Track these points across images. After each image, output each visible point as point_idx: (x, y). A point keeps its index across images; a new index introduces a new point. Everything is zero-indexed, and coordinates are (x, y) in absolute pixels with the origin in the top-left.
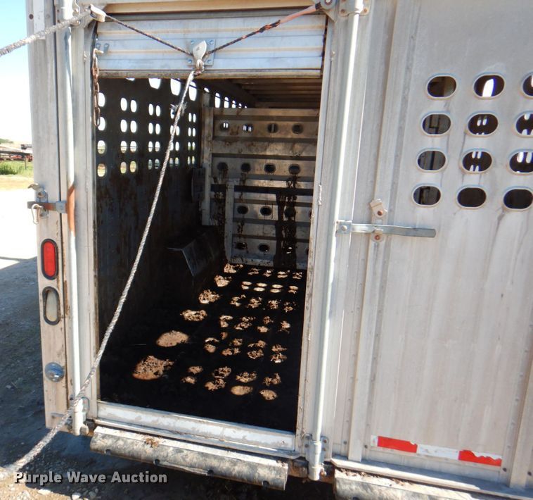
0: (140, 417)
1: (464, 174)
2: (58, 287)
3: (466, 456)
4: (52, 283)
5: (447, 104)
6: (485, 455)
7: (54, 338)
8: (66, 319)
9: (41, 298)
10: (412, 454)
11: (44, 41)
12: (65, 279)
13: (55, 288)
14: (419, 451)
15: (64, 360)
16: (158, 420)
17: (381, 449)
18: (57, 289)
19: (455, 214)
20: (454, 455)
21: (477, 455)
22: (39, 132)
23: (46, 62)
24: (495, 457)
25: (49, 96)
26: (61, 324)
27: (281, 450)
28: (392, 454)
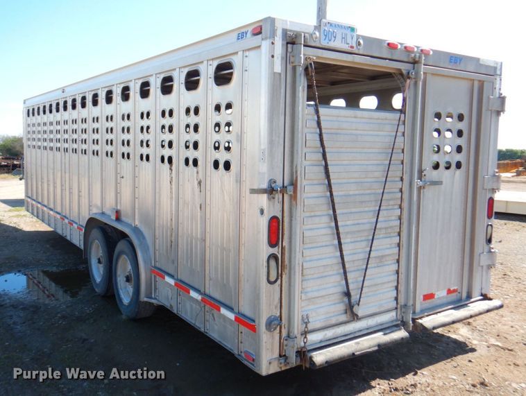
0: (326, 334)
2: (278, 252)
3: (449, 292)
4: (275, 250)
5: (439, 124)
6: (453, 288)
7: (274, 294)
8: (284, 276)
10: (434, 299)
11: (280, 74)
12: (284, 245)
13: (276, 253)
14: (436, 297)
15: (279, 311)
17: (424, 302)
18: (278, 254)
19: (444, 174)
20: (444, 293)
23: (280, 89)
24: (456, 288)
26: (279, 282)
27: (392, 321)
28: (429, 303)
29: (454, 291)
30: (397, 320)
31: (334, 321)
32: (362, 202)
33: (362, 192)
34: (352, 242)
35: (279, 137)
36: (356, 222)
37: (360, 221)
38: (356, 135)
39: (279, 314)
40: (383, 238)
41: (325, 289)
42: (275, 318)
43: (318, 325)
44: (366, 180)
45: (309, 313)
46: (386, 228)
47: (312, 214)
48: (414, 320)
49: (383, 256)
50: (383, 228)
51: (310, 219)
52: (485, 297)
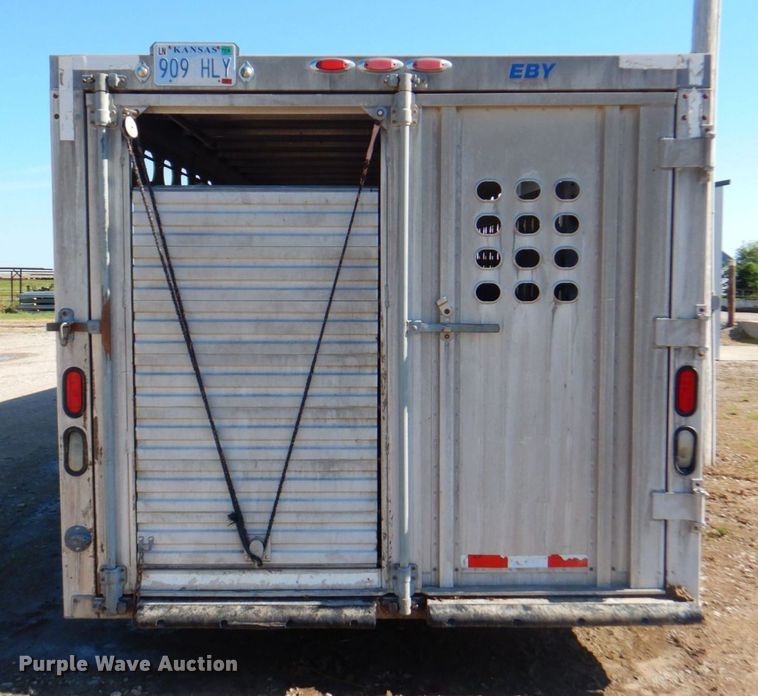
0: (194, 580)
1: (518, 270)
2: (85, 427)
3: (555, 561)
4: (77, 422)
5: (496, 206)
6: (572, 557)
7: (79, 493)
8: (96, 466)
9: (61, 442)
10: (504, 570)
11: (72, 143)
12: (95, 415)
13: (82, 427)
14: (510, 565)
15: (92, 521)
16: (217, 580)
17: (472, 570)
18: (84, 429)
19: (515, 309)
20: (542, 562)
21: (565, 558)
22: (63, 242)
23: (75, 165)
24: (580, 557)
25: (77, 201)
26: (89, 474)
27: (366, 589)
28: (484, 574)
29: (573, 563)
30: (378, 590)
31: (211, 560)
32: (270, 356)
33: (271, 338)
34: (250, 427)
35: (76, 242)
36: (262, 391)
37: (271, 391)
38: (251, 235)
39: (90, 526)
40: (334, 427)
41: (190, 500)
42: (83, 531)
43: (176, 560)
44: (281, 316)
45: (156, 536)
46: (337, 409)
47: (157, 370)
48: (420, 599)
49: (332, 462)
50: (330, 409)
51: (148, 378)
52: (669, 593)
